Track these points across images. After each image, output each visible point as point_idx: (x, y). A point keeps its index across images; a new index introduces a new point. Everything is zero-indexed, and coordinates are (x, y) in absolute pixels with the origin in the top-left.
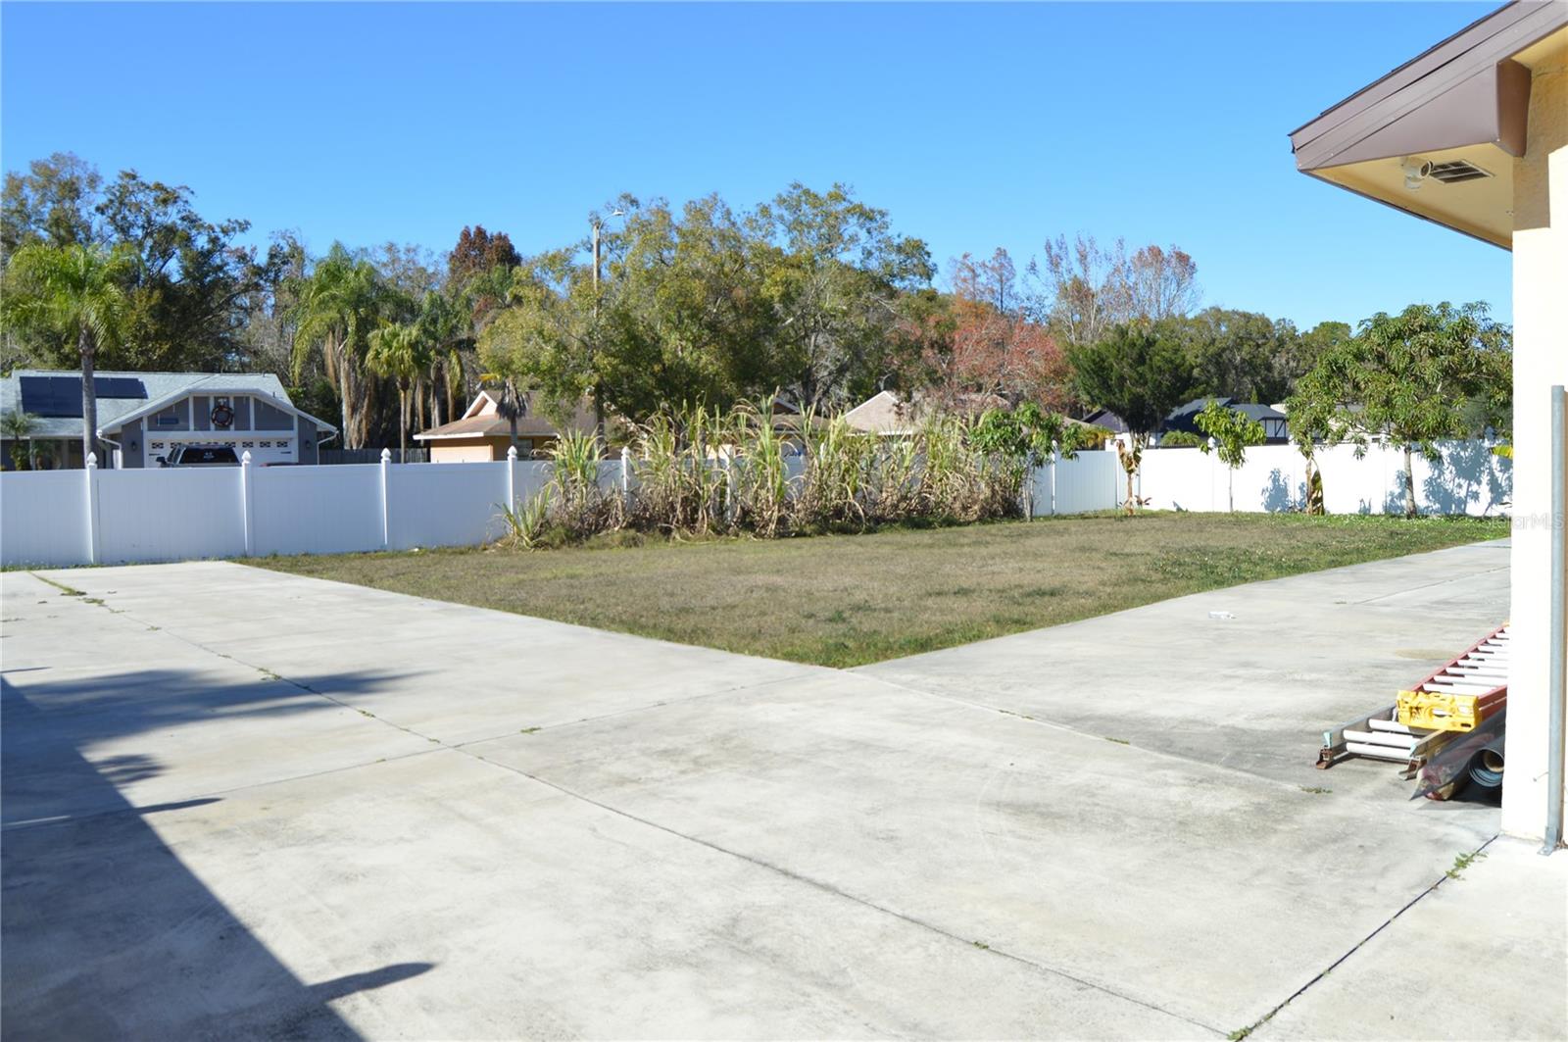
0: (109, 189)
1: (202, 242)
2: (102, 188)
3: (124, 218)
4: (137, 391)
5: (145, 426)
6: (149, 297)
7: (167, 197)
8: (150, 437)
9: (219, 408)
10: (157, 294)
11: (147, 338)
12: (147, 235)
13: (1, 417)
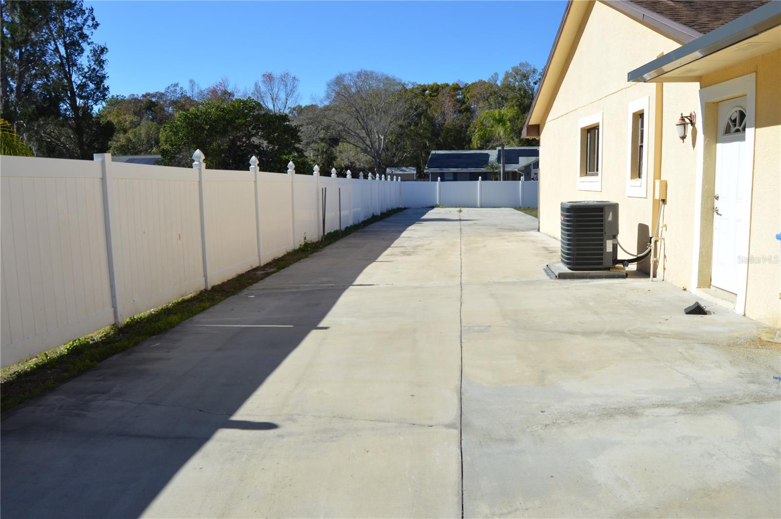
4: (535, 154)
8: (533, 171)
13: (489, 164)
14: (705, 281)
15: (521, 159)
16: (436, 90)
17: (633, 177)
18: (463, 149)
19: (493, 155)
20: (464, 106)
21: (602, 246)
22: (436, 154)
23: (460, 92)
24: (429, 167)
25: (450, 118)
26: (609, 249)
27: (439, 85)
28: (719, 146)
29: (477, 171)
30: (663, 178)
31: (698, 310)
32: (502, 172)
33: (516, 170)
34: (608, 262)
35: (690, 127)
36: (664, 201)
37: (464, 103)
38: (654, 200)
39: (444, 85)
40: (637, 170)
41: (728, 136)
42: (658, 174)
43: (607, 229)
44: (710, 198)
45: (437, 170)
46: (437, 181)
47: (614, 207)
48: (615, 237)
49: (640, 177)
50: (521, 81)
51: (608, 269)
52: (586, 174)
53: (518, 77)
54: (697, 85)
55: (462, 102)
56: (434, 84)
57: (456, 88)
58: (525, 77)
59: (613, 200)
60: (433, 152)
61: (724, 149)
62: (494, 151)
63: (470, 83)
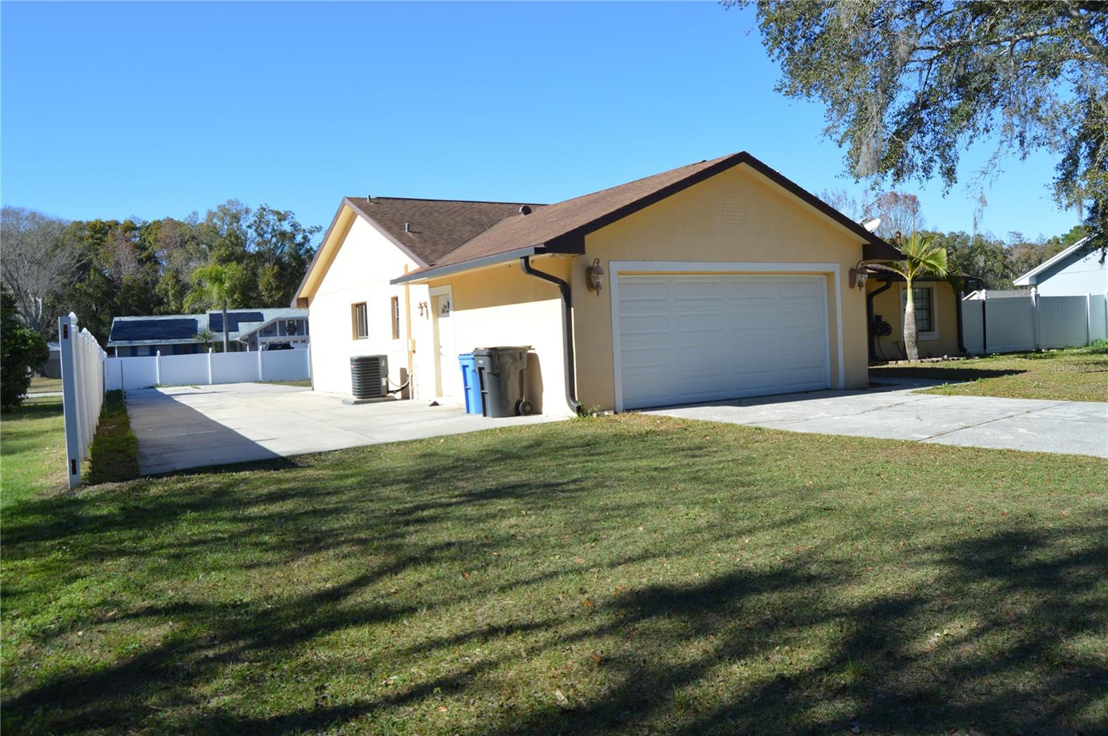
0: (254, 214)
1: (299, 238)
2: (252, 214)
3: (262, 229)
4: (259, 317)
5: (258, 334)
6: (273, 269)
7: (282, 217)
8: (260, 339)
9: (290, 325)
10: (276, 267)
11: (271, 290)
12: (272, 237)
13: (199, 333)
14: (440, 394)
15: (240, 324)
16: (101, 231)
17: (394, 338)
18: (151, 314)
19: (203, 321)
20: (145, 254)
21: (379, 382)
22: (120, 322)
23: (136, 233)
24: (114, 339)
25: (129, 272)
26: (384, 383)
27: (104, 223)
28: (440, 319)
29: (183, 342)
30: (413, 338)
31: (435, 404)
32: (225, 342)
33: (238, 339)
34: (384, 392)
35: (424, 309)
36: (414, 352)
37: (144, 249)
38: (409, 352)
39: (111, 222)
40: (396, 334)
41: (444, 314)
42: (409, 336)
43: (382, 371)
44: (438, 347)
45: (125, 343)
46: (155, 355)
47: (385, 357)
48: (386, 376)
49: (398, 338)
50: (231, 224)
51: (384, 396)
52: (357, 338)
53: (227, 219)
54: (426, 286)
55: (142, 248)
56: (97, 221)
57: (130, 227)
58: (236, 218)
59: (383, 353)
60: (116, 319)
61: (442, 321)
62: (202, 315)
63: (151, 221)
